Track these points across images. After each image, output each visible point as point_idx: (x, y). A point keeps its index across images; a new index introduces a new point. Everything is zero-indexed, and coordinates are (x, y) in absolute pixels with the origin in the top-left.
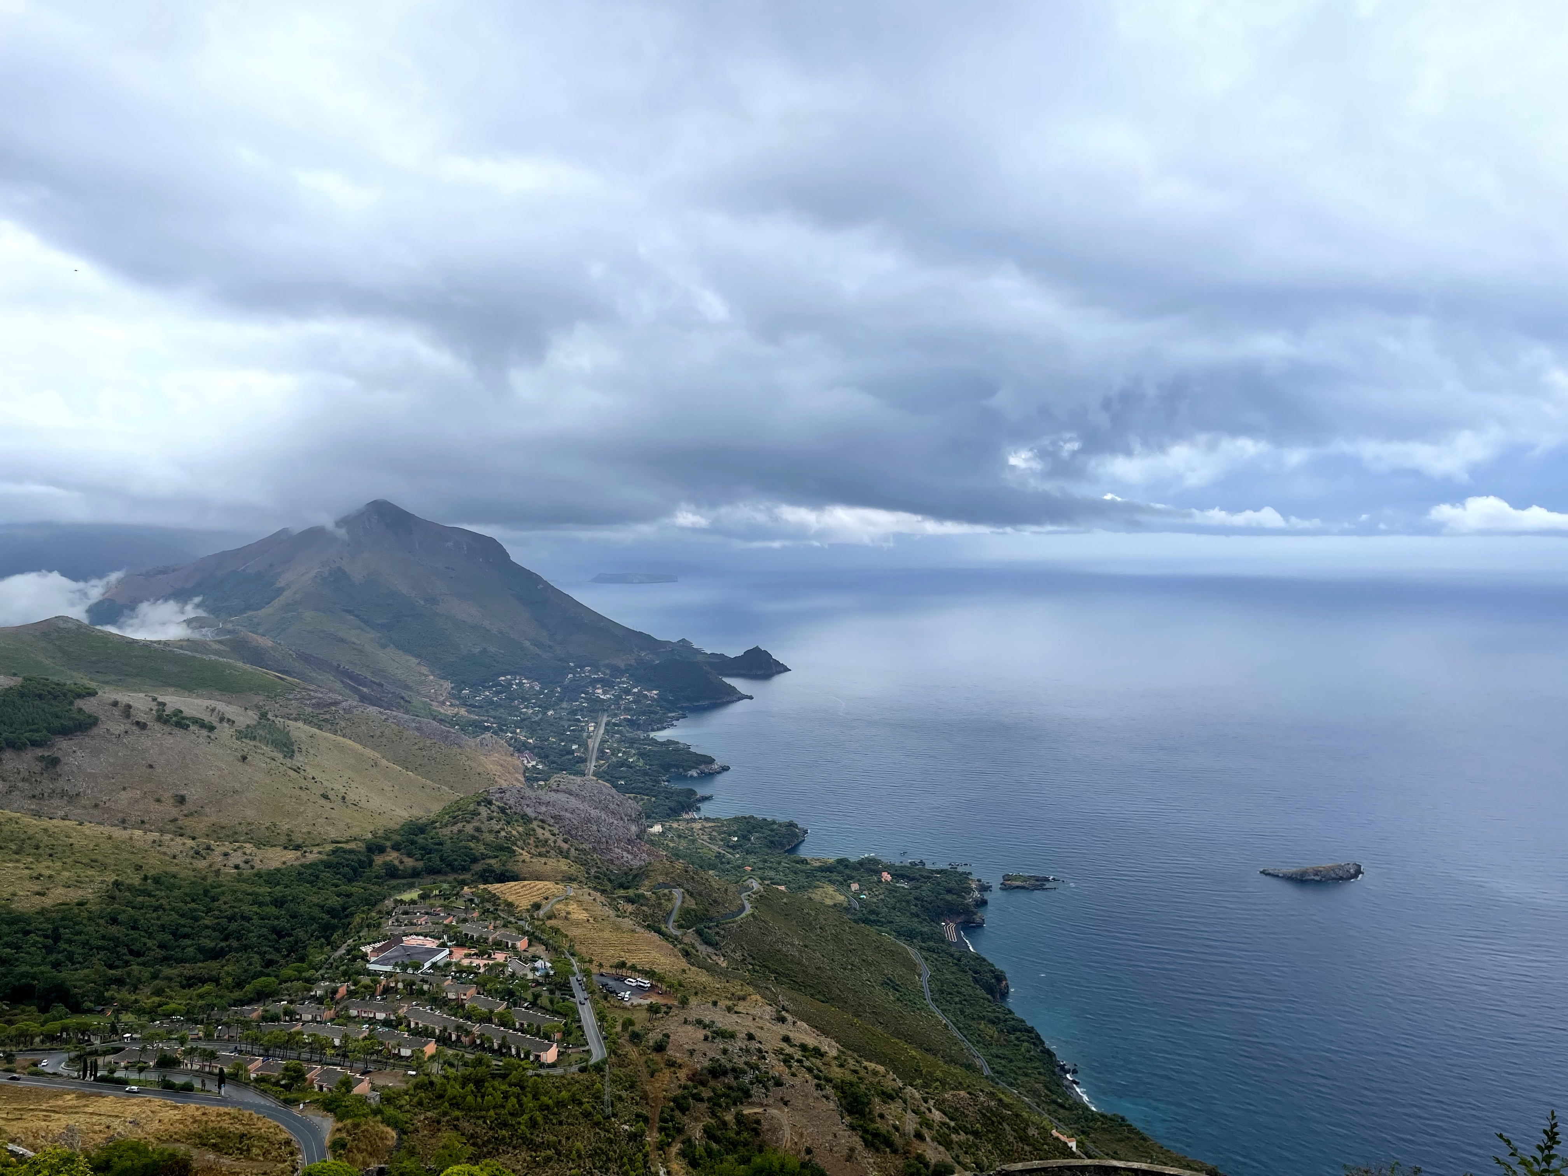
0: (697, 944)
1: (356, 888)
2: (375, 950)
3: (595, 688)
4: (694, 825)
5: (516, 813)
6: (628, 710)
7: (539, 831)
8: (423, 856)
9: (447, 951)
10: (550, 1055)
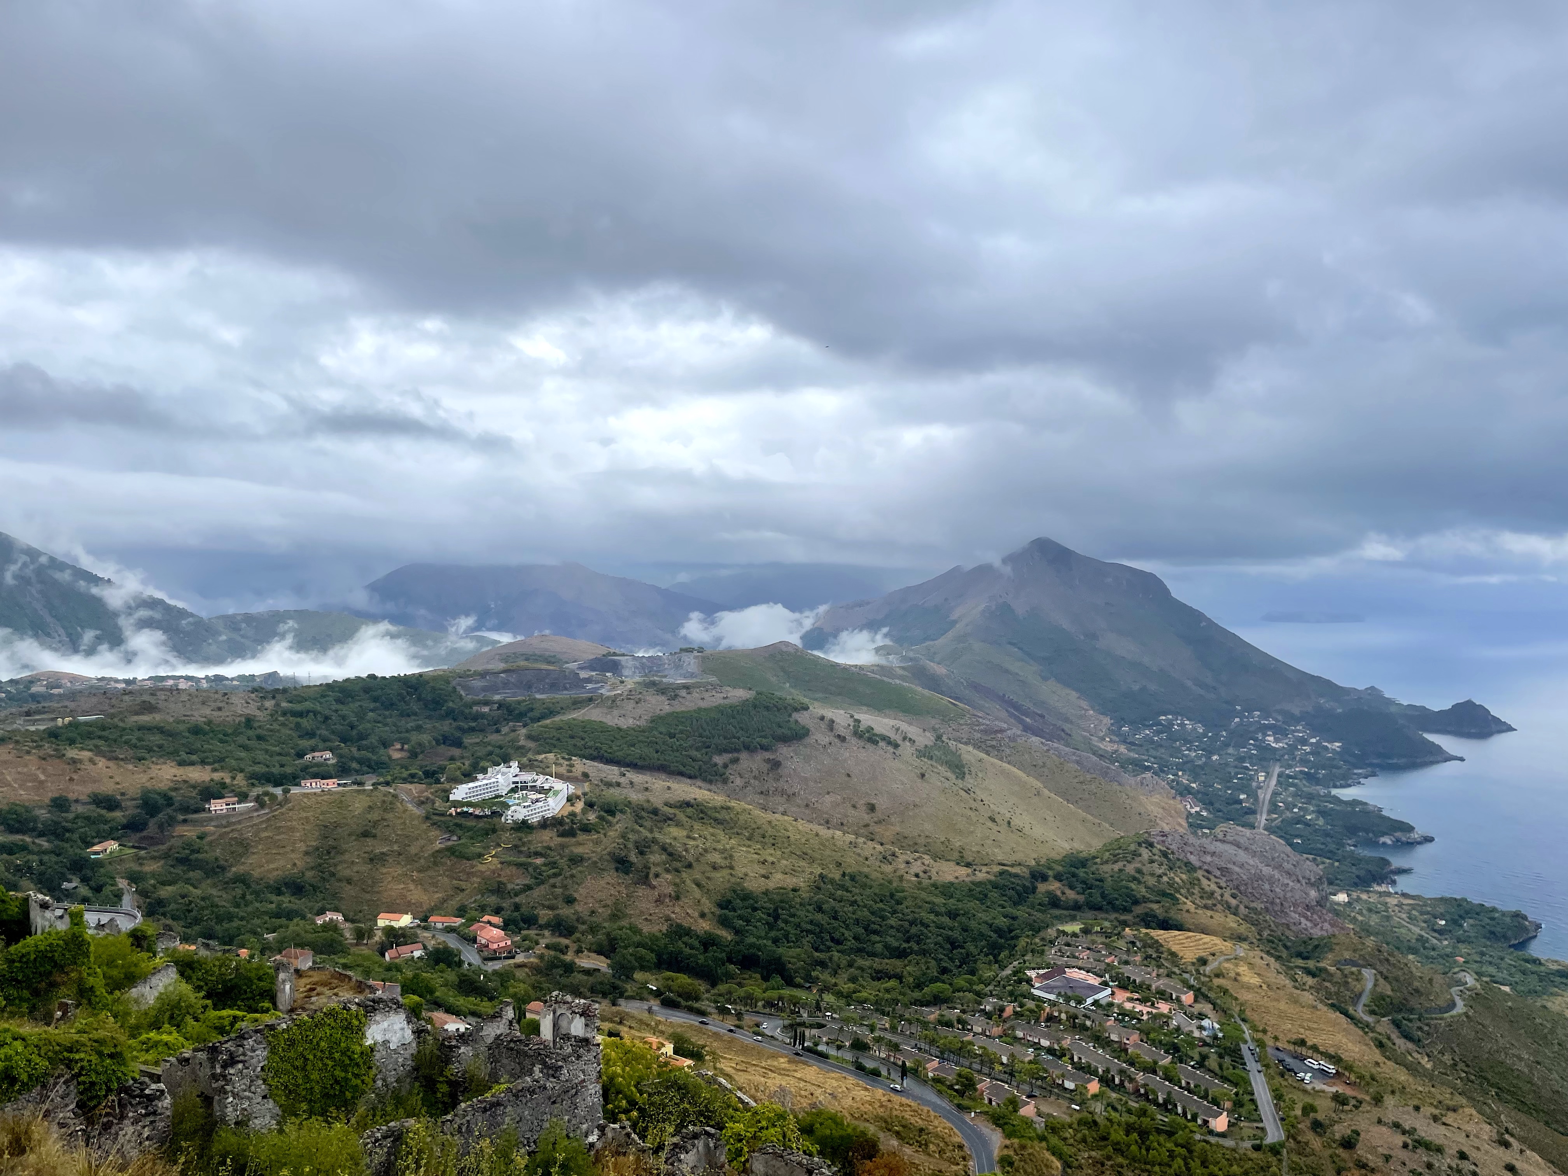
0: (1393, 1036)
1: (1021, 912)
2: (1039, 976)
3: (1265, 735)
4: (1388, 900)
5: (1178, 859)
6: (1304, 762)
7: (1205, 882)
8: (1084, 890)
9: (1109, 991)
10: (1220, 1123)
